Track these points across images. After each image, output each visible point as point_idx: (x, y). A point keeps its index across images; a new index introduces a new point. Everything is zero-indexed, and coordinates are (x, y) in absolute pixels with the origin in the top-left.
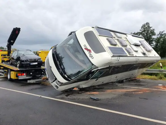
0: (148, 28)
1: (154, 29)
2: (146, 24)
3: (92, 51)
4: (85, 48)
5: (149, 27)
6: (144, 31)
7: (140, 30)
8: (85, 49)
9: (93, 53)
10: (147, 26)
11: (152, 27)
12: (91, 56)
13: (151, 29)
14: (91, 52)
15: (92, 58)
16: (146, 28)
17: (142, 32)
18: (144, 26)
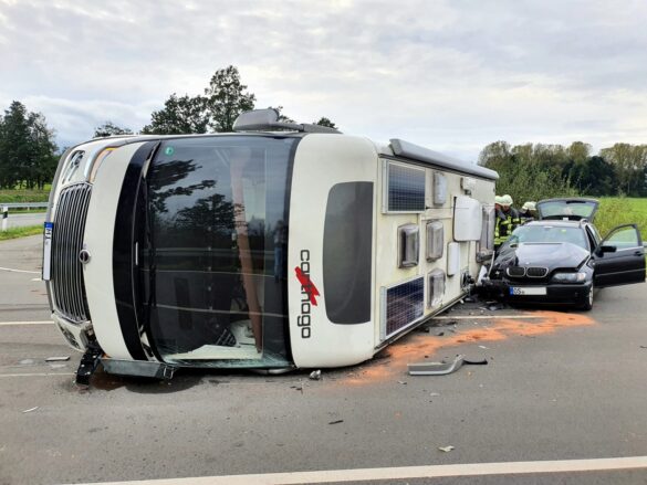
0: (232, 86)
1: (252, 97)
2: (228, 71)
3: (321, 299)
4: (297, 269)
5: (238, 84)
6: (222, 96)
7: (206, 90)
8: (300, 273)
9: (319, 311)
10: (229, 80)
11: (245, 87)
12: (306, 321)
13: (243, 92)
14: (315, 303)
15: (306, 332)
16: (228, 86)
17: (214, 98)
18: (220, 77)
